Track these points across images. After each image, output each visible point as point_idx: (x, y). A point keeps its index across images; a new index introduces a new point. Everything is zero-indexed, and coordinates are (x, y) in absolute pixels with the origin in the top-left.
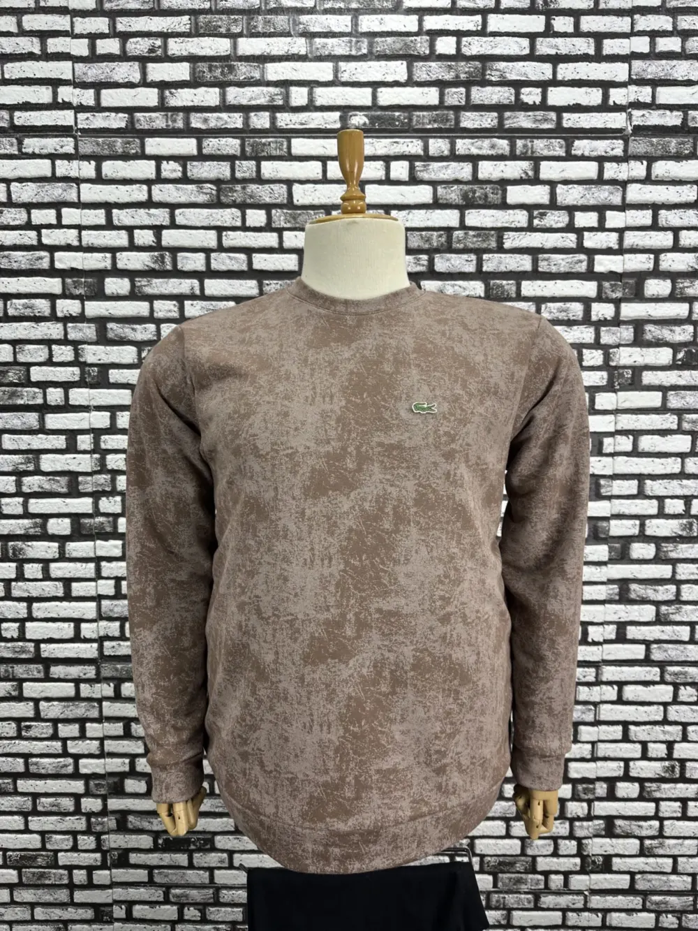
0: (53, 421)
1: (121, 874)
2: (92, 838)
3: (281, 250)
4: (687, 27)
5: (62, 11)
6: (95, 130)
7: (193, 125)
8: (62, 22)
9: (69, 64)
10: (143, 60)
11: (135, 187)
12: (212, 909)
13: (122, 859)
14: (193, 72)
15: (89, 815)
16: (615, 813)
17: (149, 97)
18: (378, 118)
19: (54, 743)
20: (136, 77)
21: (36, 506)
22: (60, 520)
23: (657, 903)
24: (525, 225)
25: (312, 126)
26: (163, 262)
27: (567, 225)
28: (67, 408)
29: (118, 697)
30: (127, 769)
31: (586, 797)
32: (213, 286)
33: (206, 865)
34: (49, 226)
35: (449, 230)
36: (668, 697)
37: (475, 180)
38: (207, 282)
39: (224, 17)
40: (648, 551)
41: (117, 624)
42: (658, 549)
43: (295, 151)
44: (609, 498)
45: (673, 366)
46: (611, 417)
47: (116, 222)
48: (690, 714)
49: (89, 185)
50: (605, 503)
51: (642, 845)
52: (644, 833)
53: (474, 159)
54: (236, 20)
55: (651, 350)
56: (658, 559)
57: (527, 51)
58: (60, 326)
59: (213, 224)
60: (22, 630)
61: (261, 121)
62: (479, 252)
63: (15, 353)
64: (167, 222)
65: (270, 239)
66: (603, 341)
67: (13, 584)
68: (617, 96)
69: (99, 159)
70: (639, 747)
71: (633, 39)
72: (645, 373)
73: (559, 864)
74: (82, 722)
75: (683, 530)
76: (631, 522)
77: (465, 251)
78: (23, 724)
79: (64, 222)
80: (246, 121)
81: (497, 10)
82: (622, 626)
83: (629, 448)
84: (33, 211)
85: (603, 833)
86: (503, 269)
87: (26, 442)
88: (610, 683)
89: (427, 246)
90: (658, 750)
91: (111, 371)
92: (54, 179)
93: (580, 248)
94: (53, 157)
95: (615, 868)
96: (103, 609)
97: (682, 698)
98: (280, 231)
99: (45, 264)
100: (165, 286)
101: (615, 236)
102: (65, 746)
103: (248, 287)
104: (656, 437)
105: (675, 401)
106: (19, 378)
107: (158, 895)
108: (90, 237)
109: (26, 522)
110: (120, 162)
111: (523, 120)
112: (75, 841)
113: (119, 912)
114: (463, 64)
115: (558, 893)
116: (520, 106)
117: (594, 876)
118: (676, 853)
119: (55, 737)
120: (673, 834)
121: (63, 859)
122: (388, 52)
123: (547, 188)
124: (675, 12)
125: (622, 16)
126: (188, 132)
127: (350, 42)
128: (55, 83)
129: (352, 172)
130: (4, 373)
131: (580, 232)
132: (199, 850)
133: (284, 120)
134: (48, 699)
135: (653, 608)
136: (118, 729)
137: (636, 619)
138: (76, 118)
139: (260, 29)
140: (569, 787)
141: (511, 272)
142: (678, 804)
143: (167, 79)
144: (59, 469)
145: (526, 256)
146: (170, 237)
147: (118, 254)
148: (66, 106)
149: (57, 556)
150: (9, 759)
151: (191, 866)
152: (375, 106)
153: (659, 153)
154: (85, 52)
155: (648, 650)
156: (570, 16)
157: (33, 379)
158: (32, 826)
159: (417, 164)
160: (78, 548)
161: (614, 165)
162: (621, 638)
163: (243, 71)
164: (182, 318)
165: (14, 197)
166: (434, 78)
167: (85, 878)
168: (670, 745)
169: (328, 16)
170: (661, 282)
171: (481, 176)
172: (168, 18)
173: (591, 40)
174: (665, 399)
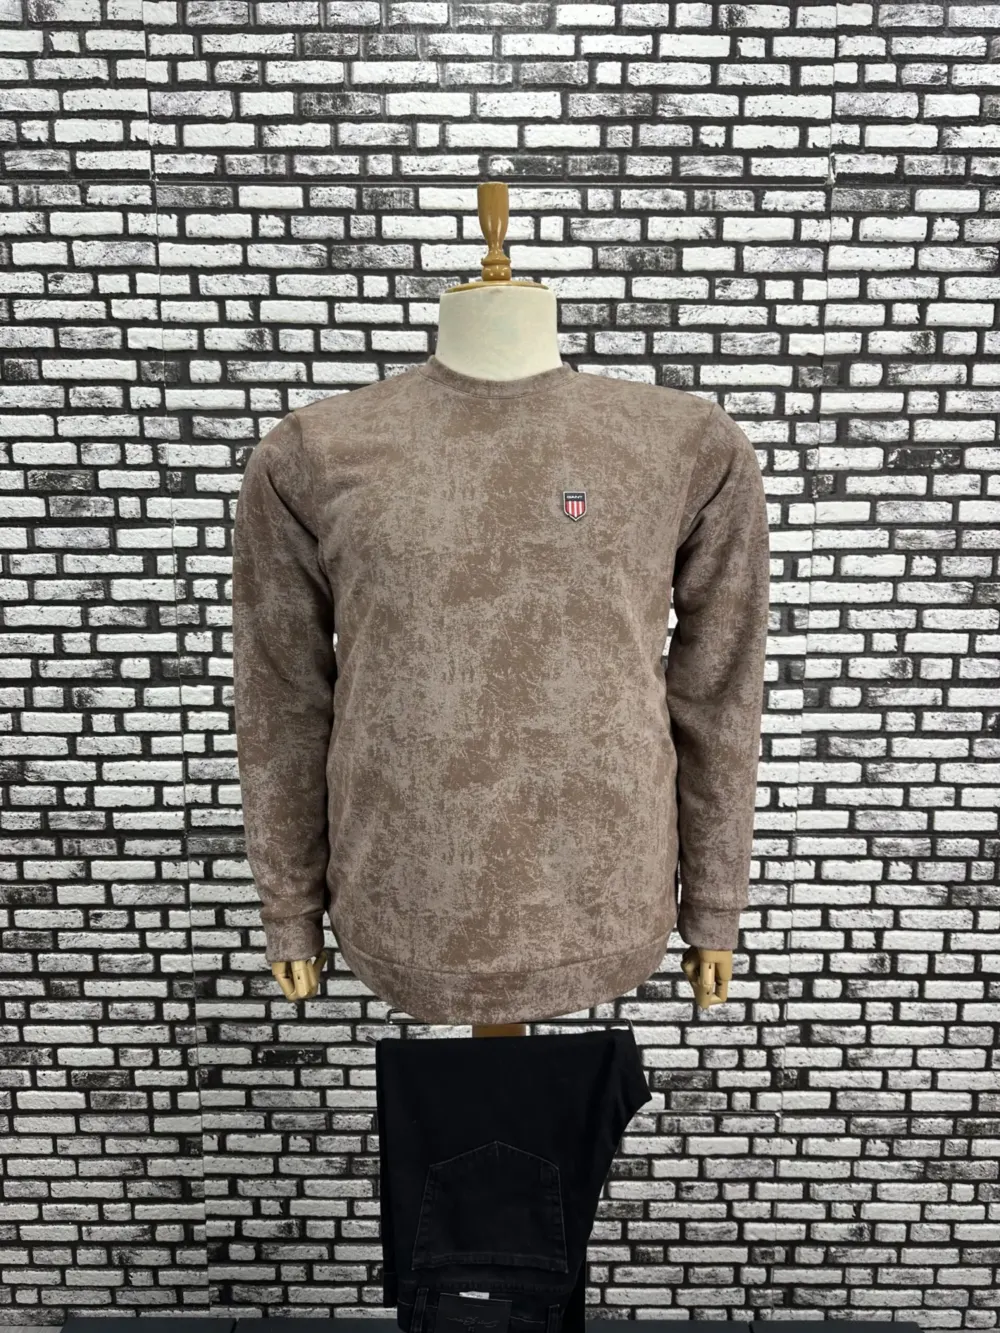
0: (127, 538)
1: (212, 1097)
2: (177, 1052)
3: (406, 325)
4: (903, 52)
5: (136, 26)
6: (176, 176)
7: (299, 170)
8: (134, 40)
9: (144, 92)
10: (236, 89)
11: (226, 247)
12: (324, 1138)
13: (213, 1078)
14: (298, 104)
15: (173, 1024)
16: (812, 1017)
17: (244, 134)
18: (526, 163)
19: (130, 935)
20: (227, 110)
21: (107, 643)
22: (136, 660)
23: (864, 1127)
24: (705, 297)
25: (444, 172)
26: (262, 341)
27: (757, 297)
28: (143, 521)
29: (208, 878)
30: (219, 966)
31: (777, 997)
32: (323, 371)
33: (316, 1084)
34: (121, 296)
35: (612, 302)
36: (877, 876)
37: (644, 240)
38: (316, 365)
39: (335, 35)
40: (852, 696)
41: (208, 788)
42: (865, 695)
43: (424, 203)
44: (805, 632)
45: (885, 470)
46: (808, 534)
47: (203, 291)
48: (902, 895)
49: (170, 245)
50: (800, 639)
51: (845, 1055)
52: (848, 1041)
53: (643, 215)
54: (350, 40)
55: (858, 450)
56: (865, 707)
57: (708, 81)
58: (135, 419)
59: (323, 293)
60: (90, 796)
61: (382, 165)
62: (649, 329)
63: (79, 453)
64: (266, 291)
65: (394, 313)
66: (798, 440)
67: (79, 739)
68: (818, 137)
69: (182, 212)
70: (841, 935)
71: (838, 66)
72: (850, 480)
73: (744, 1079)
74: (164, 909)
75: (895, 670)
76: (832, 661)
77: (632, 328)
78: (91, 912)
79: (140, 290)
80: (364, 165)
81: (671, 29)
82: (820, 788)
83: (829, 571)
84: (100, 277)
85: (798, 1041)
86: (677, 350)
87: (92, 564)
88: (806, 858)
89: (585, 322)
90: (865, 939)
91: (198, 476)
92: (126, 236)
93: (771, 325)
94: (125, 209)
95: (812, 1084)
96: (191, 770)
97: (893, 876)
98: (405, 303)
99: (116, 343)
100: (264, 370)
101: (814, 310)
102: (143, 939)
103: (366, 372)
104: (863, 557)
105: (885, 514)
106: (85, 485)
107: (258, 1121)
108: (171, 310)
109: (94, 663)
110: (208, 216)
111: (703, 167)
112: (156, 1056)
113: (210, 1143)
114: (629, 95)
115: (744, 1115)
116: (699, 149)
117: (787, 1094)
118: (886, 1064)
119: (130, 928)
120: (883, 1042)
121: (141, 1077)
122: (537, 81)
123: (732, 251)
124: (888, 33)
125: (825, 37)
126: (291, 179)
127: (492, 67)
128: (126, 117)
129: (495, 232)
130: (66, 479)
131: (771, 305)
132: (308, 1065)
133: (411, 164)
134: (122, 882)
135: (857, 767)
136: (208, 917)
137: (838, 780)
138: (153, 161)
139: (380, 51)
140: (756, 985)
141: (687, 354)
142: (889, 1005)
143: (266, 113)
144: (136, 597)
145: (706, 335)
146: (270, 310)
147: (206, 331)
148: (141, 145)
149: (134, 704)
150: (75, 956)
151: (298, 1086)
152: (522, 147)
153: (869, 207)
154: (164, 78)
155: (852, 819)
156: (760, 36)
157: (103, 484)
158: (103, 1038)
159: (573, 220)
160: (157, 695)
161: (814, 222)
162: (819, 803)
163: (360, 102)
164: (284, 410)
165: (77, 259)
166: (594, 113)
167: (168, 1101)
168: (879, 933)
169: (464, 35)
170: (869, 367)
171: (651, 235)
172: (267, 36)
173: (787, 67)
174: (873, 511)
